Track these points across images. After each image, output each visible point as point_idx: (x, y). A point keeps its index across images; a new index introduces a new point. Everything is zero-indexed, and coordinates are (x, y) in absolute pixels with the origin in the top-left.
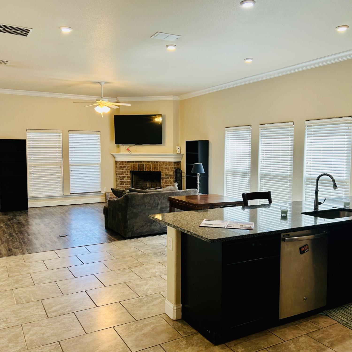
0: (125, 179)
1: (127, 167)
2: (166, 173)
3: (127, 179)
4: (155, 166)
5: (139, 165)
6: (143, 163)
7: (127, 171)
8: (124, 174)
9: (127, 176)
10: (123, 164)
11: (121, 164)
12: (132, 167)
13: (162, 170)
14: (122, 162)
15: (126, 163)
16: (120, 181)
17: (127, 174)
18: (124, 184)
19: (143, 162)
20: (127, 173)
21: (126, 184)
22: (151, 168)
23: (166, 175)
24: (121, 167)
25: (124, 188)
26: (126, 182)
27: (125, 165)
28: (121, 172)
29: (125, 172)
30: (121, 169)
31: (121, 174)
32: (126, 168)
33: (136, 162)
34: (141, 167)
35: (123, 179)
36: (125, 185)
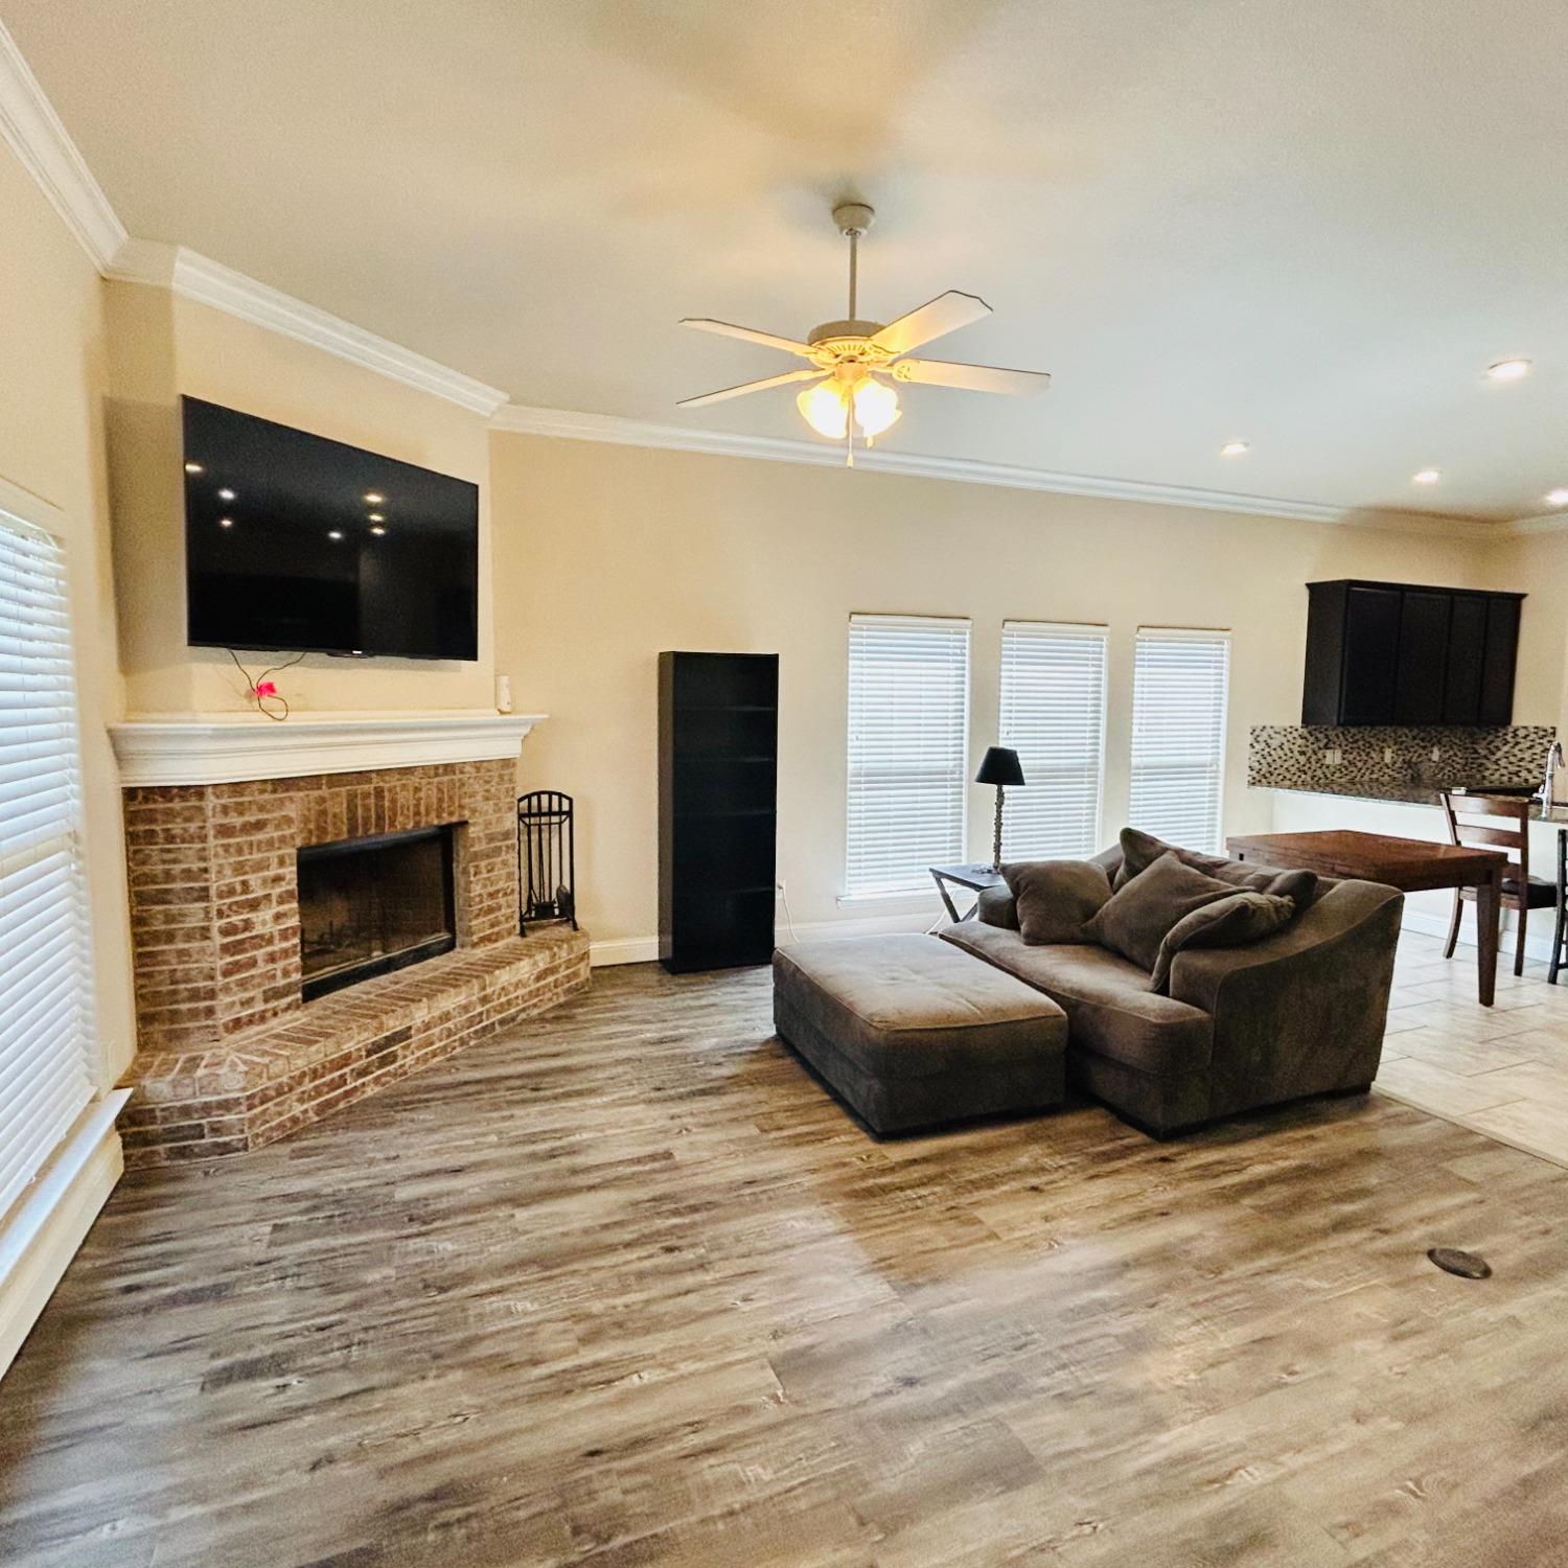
0: (263, 921)
1: (278, 827)
2: (488, 824)
3: (278, 917)
4: (440, 790)
5: (352, 797)
6: (376, 782)
7: (273, 855)
8: (254, 879)
9: (276, 891)
10: (241, 809)
11: (225, 810)
12: (306, 820)
13: (473, 811)
14: (237, 787)
15: (263, 792)
16: (226, 949)
17: (278, 879)
18: (253, 963)
19: (378, 772)
20: (271, 873)
21: (272, 958)
22: (422, 809)
23: (491, 838)
24: (224, 831)
25: (257, 993)
26: (270, 941)
27: (262, 809)
28: (228, 871)
29: (260, 866)
30: (226, 848)
31: (231, 892)
32: (270, 833)
33: (335, 779)
34: (367, 809)
35: (248, 925)
36: (262, 968)
